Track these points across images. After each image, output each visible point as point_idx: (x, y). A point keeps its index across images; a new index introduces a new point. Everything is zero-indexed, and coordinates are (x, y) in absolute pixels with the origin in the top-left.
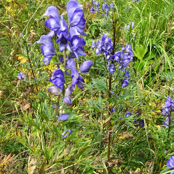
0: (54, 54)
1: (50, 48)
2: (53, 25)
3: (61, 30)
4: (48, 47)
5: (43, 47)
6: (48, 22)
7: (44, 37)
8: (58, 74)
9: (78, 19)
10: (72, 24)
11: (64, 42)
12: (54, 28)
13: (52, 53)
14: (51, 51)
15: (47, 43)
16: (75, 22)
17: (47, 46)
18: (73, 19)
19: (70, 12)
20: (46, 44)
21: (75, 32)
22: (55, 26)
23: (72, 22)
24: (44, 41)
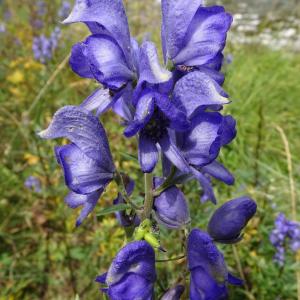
0: (111, 176)
1: (97, 157)
2: (108, 63)
3: (151, 81)
4: (87, 154)
5: (64, 154)
6: (85, 53)
7: (67, 115)
8: (134, 262)
9: (210, 41)
10: (182, 63)
11: (155, 135)
12: (112, 79)
13: (103, 175)
14: (100, 169)
15: (81, 137)
16: (196, 57)
17: (83, 148)
18: (191, 43)
19: (178, 13)
20: (79, 143)
21: (204, 93)
22: (114, 68)
23: (183, 55)
24: (70, 128)
